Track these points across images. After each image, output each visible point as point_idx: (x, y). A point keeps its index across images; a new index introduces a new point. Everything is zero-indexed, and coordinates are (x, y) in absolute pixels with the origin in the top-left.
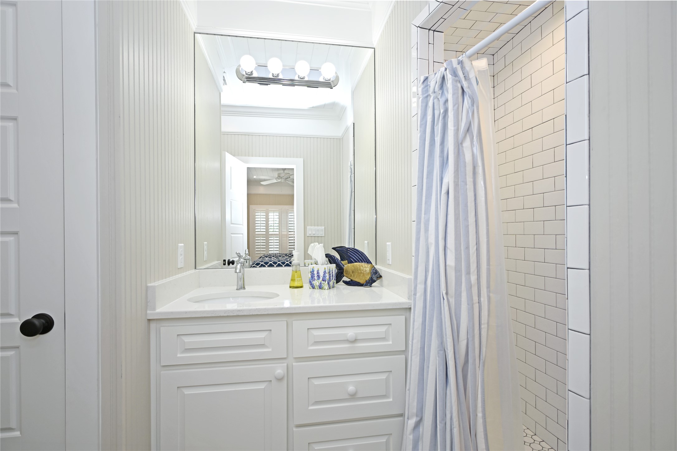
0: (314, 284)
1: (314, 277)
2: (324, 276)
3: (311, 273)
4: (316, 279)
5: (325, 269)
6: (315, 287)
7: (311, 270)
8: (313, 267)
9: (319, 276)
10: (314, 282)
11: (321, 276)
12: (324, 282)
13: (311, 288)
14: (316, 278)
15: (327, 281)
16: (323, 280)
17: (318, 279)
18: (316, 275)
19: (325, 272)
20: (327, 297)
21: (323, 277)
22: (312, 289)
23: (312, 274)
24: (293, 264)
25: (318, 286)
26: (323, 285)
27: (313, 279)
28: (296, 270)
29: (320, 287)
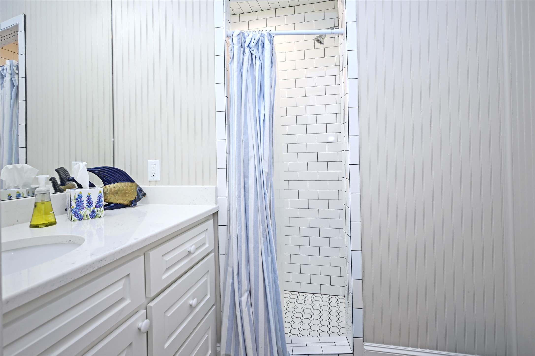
0: (83, 215)
1: (81, 205)
2: (99, 201)
3: (76, 201)
4: (86, 207)
5: (100, 192)
6: (84, 218)
7: (77, 197)
8: (80, 192)
9: (90, 203)
10: (82, 212)
11: (93, 202)
12: (99, 209)
13: (77, 220)
14: (85, 205)
15: (103, 206)
16: (97, 207)
17: (89, 207)
18: (85, 202)
19: (100, 197)
20: (103, 227)
21: (97, 203)
22: (78, 222)
23: (79, 201)
24: (37, 192)
25: (88, 215)
26: (98, 213)
27: (80, 208)
28: (42, 201)
29: (93, 216)
